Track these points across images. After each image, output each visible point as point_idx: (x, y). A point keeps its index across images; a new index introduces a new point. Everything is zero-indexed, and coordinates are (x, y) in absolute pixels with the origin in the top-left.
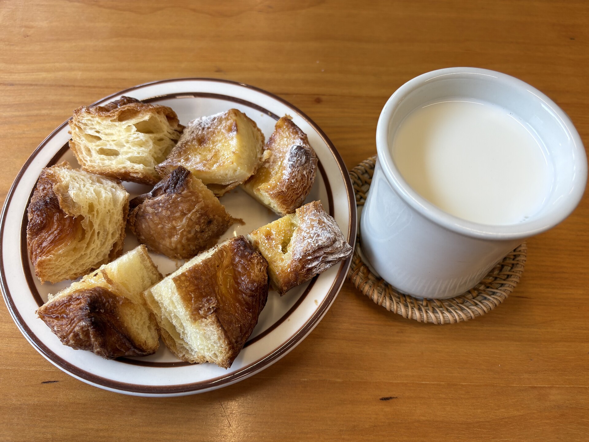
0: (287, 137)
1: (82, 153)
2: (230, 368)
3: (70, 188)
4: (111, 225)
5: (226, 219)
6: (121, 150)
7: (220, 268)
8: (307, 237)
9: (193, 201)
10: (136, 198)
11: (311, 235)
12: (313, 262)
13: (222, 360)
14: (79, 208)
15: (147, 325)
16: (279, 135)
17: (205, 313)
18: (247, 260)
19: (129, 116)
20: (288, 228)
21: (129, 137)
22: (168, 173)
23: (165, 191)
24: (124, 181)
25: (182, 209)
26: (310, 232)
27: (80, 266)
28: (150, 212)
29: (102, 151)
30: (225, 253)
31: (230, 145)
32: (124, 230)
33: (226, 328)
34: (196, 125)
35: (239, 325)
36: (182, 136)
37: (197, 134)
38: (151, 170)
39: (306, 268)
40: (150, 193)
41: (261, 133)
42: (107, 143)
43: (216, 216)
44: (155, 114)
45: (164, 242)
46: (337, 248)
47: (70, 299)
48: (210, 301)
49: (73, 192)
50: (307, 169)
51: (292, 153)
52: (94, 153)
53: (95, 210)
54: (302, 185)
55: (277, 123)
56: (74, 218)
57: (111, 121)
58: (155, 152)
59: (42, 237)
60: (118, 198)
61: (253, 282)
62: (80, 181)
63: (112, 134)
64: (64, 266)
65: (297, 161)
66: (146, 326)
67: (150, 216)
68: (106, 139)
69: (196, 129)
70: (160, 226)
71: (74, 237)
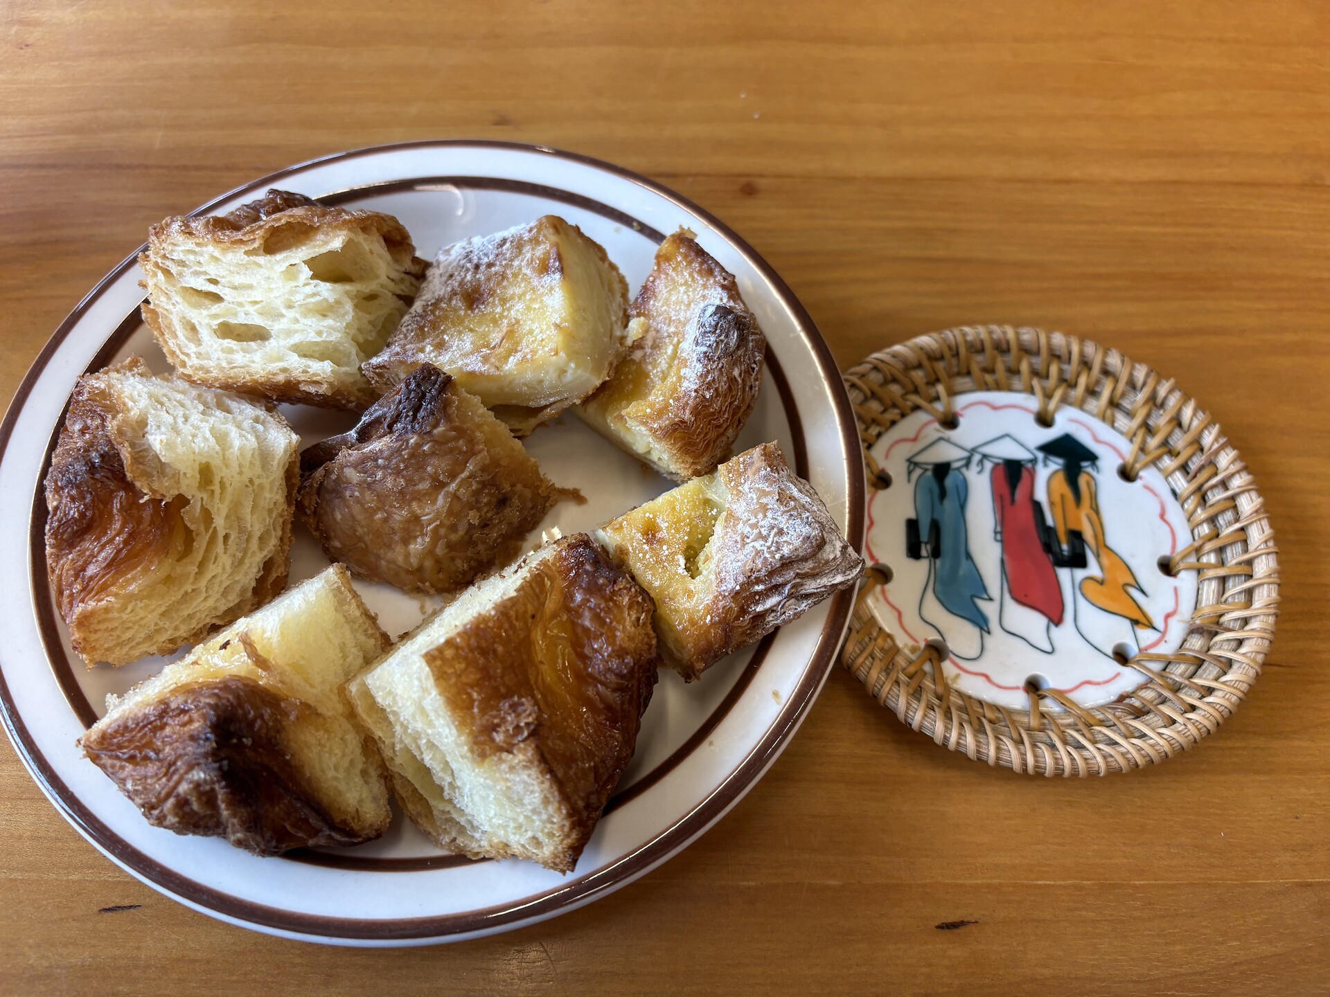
0: (686, 283)
1: (176, 335)
2: (573, 871)
3: (151, 427)
4: (255, 516)
5: (540, 491)
6: (275, 327)
7: (538, 619)
8: (751, 537)
9: (461, 452)
10: (316, 446)
11: (762, 530)
12: (768, 597)
13: (554, 854)
14: (176, 477)
15: (360, 766)
16: (666, 278)
17: (509, 740)
18: (603, 597)
19: (292, 240)
20: (698, 513)
21: (292, 293)
22: (394, 380)
23: (390, 427)
24: (283, 404)
25: (436, 473)
26: (759, 524)
27: (183, 621)
28: (355, 482)
29: (227, 331)
30: (548, 583)
31: (546, 307)
32: (289, 526)
33: (560, 774)
34: (460, 257)
35: (592, 764)
36: (424, 285)
37: (463, 279)
38: (351, 374)
39: (749, 613)
40: (353, 434)
41: (619, 274)
42: (239, 309)
43: (519, 487)
44: (355, 233)
45: (390, 555)
46: (827, 562)
47: (164, 710)
48: (520, 709)
49: (158, 438)
50: (741, 363)
51: (703, 326)
52: (205, 334)
53: (217, 480)
54: (731, 403)
55: (660, 251)
56: (163, 503)
57: (246, 253)
58: (359, 330)
59: (84, 553)
60: (271, 449)
61: (620, 653)
62: (175, 406)
63: (250, 287)
64: (142, 622)
65: (717, 343)
66: (357, 771)
67: (353, 492)
68: (235, 298)
69: (459, 269)
70: (379, 516)
71: (165, 550)
